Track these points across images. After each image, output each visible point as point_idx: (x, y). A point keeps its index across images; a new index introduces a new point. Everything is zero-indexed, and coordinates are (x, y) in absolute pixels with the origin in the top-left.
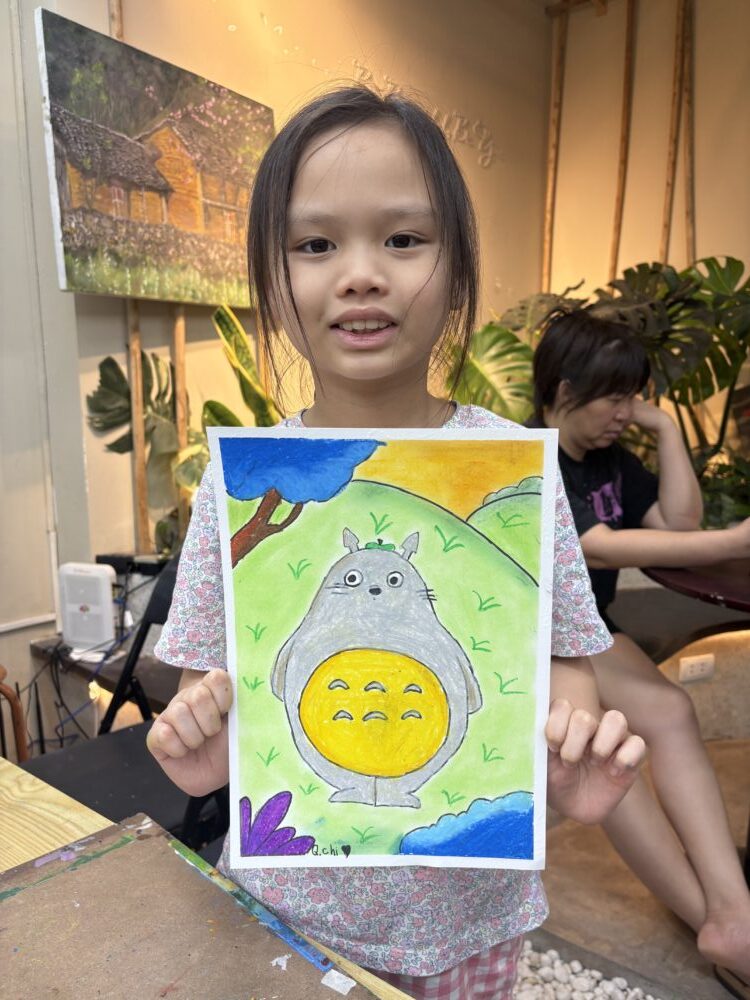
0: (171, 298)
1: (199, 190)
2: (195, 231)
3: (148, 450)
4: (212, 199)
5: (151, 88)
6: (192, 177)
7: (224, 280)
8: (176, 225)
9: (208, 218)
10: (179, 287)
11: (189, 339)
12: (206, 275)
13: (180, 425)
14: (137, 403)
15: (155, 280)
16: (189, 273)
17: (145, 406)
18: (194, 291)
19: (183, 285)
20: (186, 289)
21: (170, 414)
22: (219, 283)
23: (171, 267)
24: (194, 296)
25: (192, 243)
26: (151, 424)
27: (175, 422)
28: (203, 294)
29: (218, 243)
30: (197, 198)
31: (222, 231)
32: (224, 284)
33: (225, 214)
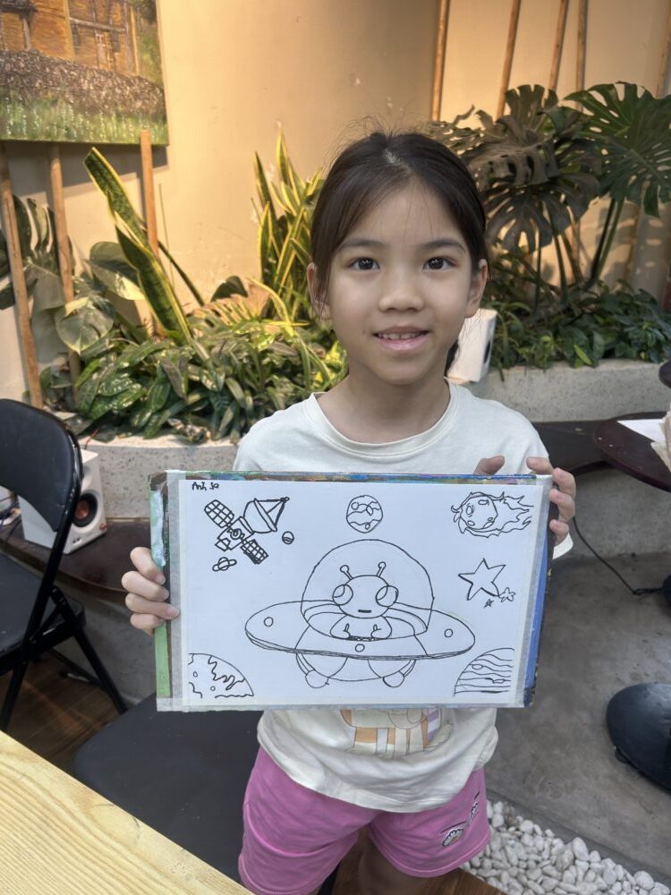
0: (42, 138)
1: (66, 8)
2: (64, 58)
3: (31, 303)
4: (80, 18)
8: (41, 51)
9: (78, 41)
10: (52, 125)
11: (67, 182)
12: (80, 109)
13: (65, 277)
14: (15, 255)
15: (22, 118)
16: (61, 108)
17: (24, 258)
18: (67, 129)
19: (55, 123)
20: (58, 127)
21: (53, 264)
22: (96, 117)
23: (39, 102)
24: (68, 135)
25: (62, 71)
26: (32, 277)
27: (59, 274)
28: (78, 131)
29: (91, 70)
30: (64, 18)
31: (95, 55)
32: (102, 119)
33: (97, 35)
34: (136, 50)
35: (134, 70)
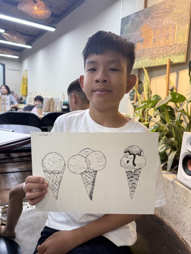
1: (153, 36)
2: (149, 48)
4: (157, 36)
5: (142, 17)
6: (151, 33)
7: (158, 58)
8: (144, 48)
9: (155, 42)
10: (142, 64)
12: (152, 58)
16: (146, 59)
18: (146, 64)
19: (143, 63)
20: (144, 64)
22: (156, 59)
24: (146, 65)
25: (148, 51)
28: (149, 64)
29: (157, 47)
30: (151, 38)
31: (159, 43)
32: (157, 59)
33: (161, 38)
34: (175, 36)
35: (173, 42)
